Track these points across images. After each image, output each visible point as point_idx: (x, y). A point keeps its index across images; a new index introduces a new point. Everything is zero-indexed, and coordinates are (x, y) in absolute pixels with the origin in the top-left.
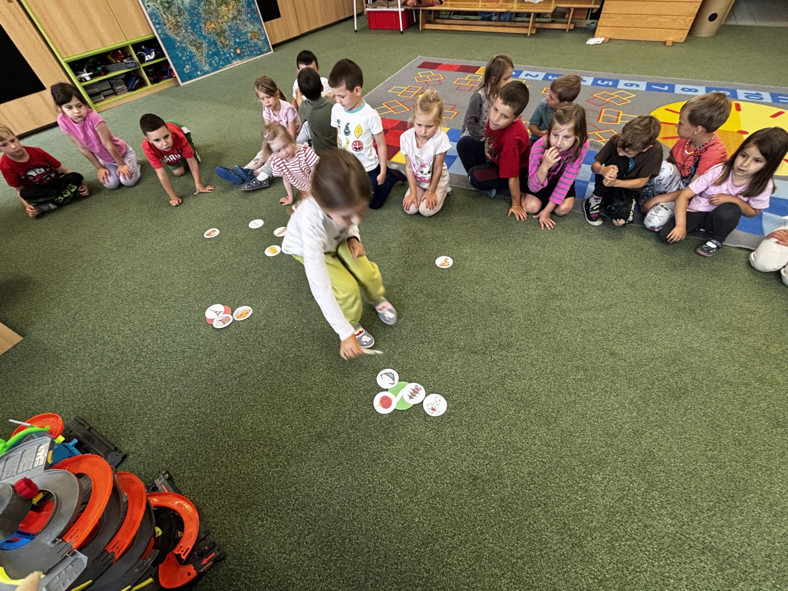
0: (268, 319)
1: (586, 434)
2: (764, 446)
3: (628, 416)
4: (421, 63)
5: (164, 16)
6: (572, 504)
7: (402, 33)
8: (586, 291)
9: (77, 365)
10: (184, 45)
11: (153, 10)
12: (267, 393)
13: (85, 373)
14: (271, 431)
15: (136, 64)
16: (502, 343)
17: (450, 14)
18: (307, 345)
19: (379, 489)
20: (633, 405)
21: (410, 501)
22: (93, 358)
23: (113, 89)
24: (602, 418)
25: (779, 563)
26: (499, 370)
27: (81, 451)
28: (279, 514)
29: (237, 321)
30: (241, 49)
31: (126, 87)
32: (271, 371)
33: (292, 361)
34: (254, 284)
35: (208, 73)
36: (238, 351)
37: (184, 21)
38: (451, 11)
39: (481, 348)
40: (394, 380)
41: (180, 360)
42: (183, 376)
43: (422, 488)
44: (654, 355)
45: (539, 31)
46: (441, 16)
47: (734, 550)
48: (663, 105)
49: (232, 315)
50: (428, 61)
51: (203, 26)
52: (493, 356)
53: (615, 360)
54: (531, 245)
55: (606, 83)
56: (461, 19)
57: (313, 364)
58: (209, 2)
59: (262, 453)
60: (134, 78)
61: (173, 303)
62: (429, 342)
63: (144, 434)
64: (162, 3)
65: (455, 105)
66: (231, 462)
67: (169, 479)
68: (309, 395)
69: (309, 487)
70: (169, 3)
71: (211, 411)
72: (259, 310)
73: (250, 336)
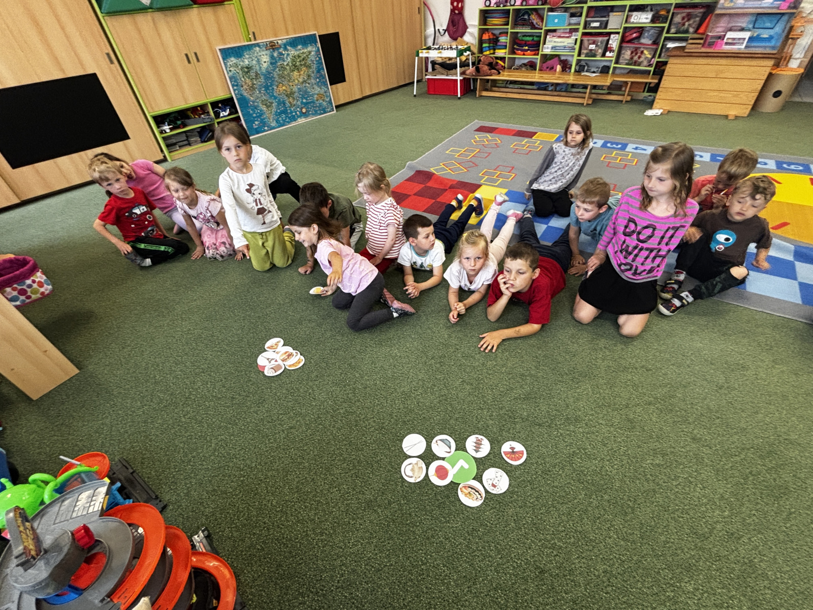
0: (320, 370)
1: (670, 532)
3: (719, 515)
4: (479, 126)
5: (243, 79)
7: (459, 98)
9: (127, 403)
10: (256, 104)
11: (234, 74)
12: (315, 449)
13: (134, 412)
14: (317, 492)
15: (212, 119)
16: (569, 416)
17: (507, 83)
18: (359, 401)
19: (433, 572)
20: (724, 502)
21: (468, 591)
22: (143, 397)
23: (188, 141)
24: (687, 513)
26: (567, 446)
27: (122, 496)
28: (322, 590)
29: (289, 370)
30: (306, 109)
31: (199, 139)
32: (320, 426)
33: (342, 417)
34: (307, 333)
35: (274, 128)
36: (288, 402)
37: (260, 83)
38: (508, 81)
39: (546, 420)
40: (450, 448)
41: (228, 407)
42: (230, 424)
43: (481, 577)
44: (743, 444)
45: (595, 101)
46: (498, 85)
50: (483, 125)
51: (275, 88)
52: (560, 431)
53: (697, 445)
56: (517, 88)
57: (364, 422)
58: (283, 68)
59: (307, 517)
60: (208, 131)
61: (225, 347)
62: (489, 409)
63: (186, 484)
64: (242, 68)
65: (513, 168)
66: (273, 524)
67: (208, 537)
68: (359, 457)
69: (355, 562)
70: (249, 68)
71: (256, 465)
72: (311, 360)
73: (301, 387)
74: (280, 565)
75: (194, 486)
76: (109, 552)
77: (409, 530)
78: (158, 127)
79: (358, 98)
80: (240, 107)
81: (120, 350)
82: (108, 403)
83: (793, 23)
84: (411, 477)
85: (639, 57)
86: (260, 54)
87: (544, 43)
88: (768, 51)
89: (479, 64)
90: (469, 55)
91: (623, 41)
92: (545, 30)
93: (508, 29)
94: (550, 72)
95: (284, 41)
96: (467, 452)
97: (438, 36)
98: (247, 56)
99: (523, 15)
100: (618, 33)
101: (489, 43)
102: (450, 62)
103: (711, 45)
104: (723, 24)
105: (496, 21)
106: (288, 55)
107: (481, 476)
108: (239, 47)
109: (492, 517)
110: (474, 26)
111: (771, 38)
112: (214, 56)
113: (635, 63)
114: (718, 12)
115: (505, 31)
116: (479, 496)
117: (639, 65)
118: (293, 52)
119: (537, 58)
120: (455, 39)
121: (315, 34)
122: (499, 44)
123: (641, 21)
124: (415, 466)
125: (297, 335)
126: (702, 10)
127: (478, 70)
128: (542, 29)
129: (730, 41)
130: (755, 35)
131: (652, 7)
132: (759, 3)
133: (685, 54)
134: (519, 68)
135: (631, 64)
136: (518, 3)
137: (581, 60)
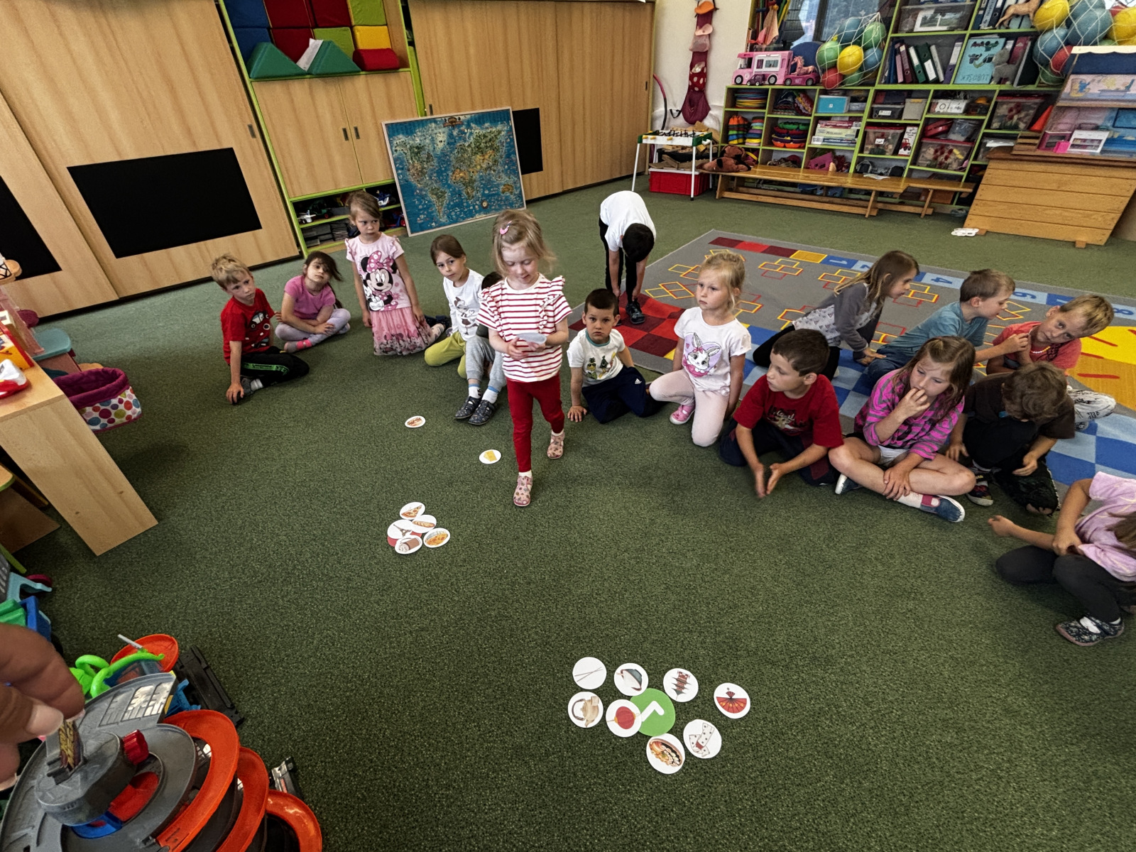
0: (470, 552)
4: (716, 237)
5: (411, 161)
7: (692, 199)
9: (211, 572)
10: (425, 193)
11: (401, 154)
12: (451, 664)
13: (217, 585)
14: (448, 726)
16: (817, 655)
17: (759, 183)
18: (518, 601)
20: (1051, 815)
22: (233, 566)
23: (332, 234)
24: (992, 825)
26: (811, 699)
27: (188, 699)
29: (428, 548)
30: (488, 202)
32: (462, 632)
33: (493, 621)
35: (444, 225)
36: (421, 592)
37: (431, 167)
38: (760, 180)
39: (783, 656)
40: (640, 683)
41: (341, 591)
42: (342, 615)
45: (881, 213)
46: (746, 184)
49: (422, 538)
50: (721, 236)
51: (451, 174)
52: (802, 675)
53: (1012, 721)
56: (773, 190)
57: (522, 632)
58: (463, 149)
59: (430, 759)
61: (348, 508)
62: (700, 633)
63: (273, 692)
64: (411, 148)
65: (760, 296)
66: (383, 764)
67: (293, 772)
68: (511, 681)
69: (491, 834)
70: (420, 148)
71: (369, 676)
72: (459, 537)
73: (441, 573)
74: (385, 826)
75: (283, 697)
76: (164, 775)
77: (572, 796)
78: (298, 216)
79: (557, 192)
80: (403, 196)
81: (212, 501)
82: (187, 569)
84: (582, 719)
85: (946, 158)
86: (435, 131)
87: (814, 134)
89: (722, 155)
90: (709, 144)
91: (923, 135)
92: (815, 117)
93: (764, 113)
94: (821, 171)
95: (468, 117)
96: (664, 691)
97: (670, 119)
98: (419, 134)
99: (786, 96)
100: (917, 125)
101: (738, 131)
102: (684, 151)
103: (1050, 146)
104: (1068, 120)
105: (748, 103)
106: (471, 134)
107: (682, 730)
108: (410, 123)
109: (693, 793)
110: (719, 107)
112: (378, 131)
113: (941, 166)
114: (1060, 103)
115: (761, 115)
116: (677, 759)
117: (946, 168)
118: (477, 131)
119: (803, 153)
120: (692, 123)
121: (509, 110)
122: (751, 131)
123: (949, 111)
124: (589, 704)
125: (444, 500)
126: (1038, 101)
127: (720, 164)
128: (810, 115)
129: (1079, 142)
130: (1116, 136)
131: (966, 94)
132: (1122, 94)
133: (1012, 157)
134: (777, 164)
135: (934, 167)
136: (780, 81)
137: (863, 158)
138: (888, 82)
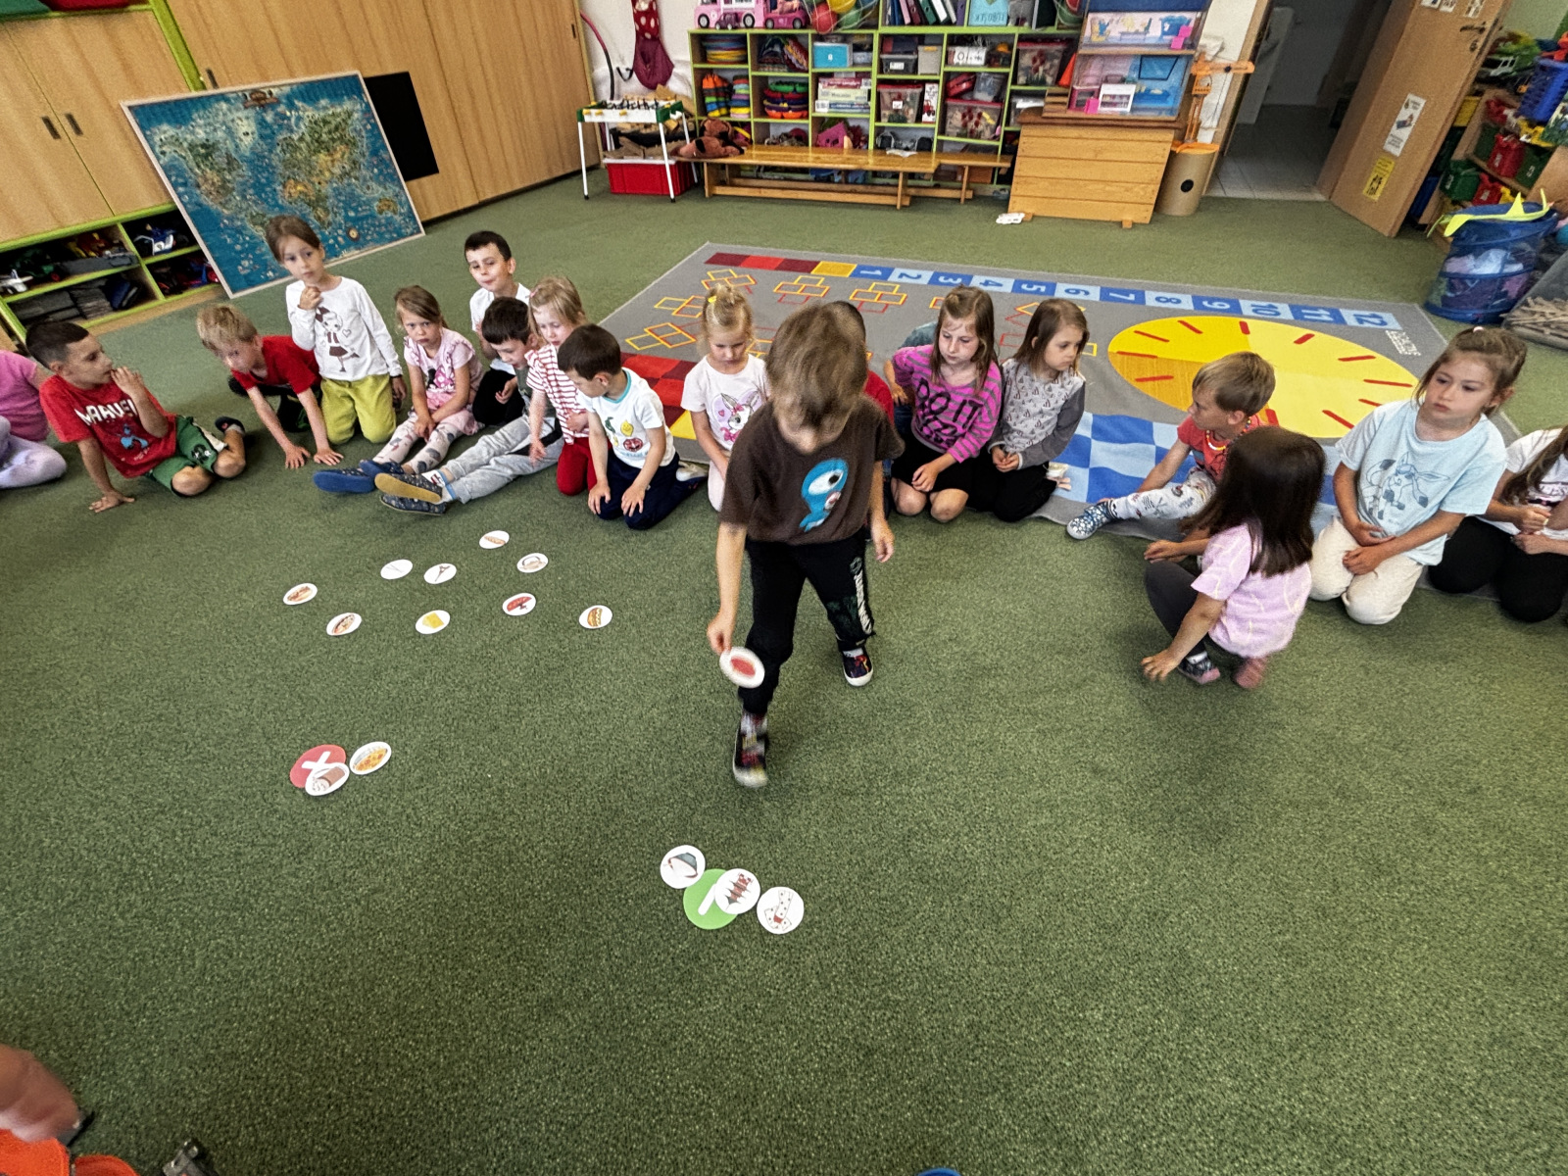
0: (426, 766)
1: (1066, 933)
2: (1364, 913)
3: (1136, 888)
4: (713, 253)
5: (197, 170)
6: (1055, 1076)
7: (673, 201)
8: (1038, 657)
10: (239, 223)
11: (173, 159)
12: (429, 925)
15: (132, 259)
16: (899, 770)
17: (759, 170)
18: (512, 813)
19: (677, 1103)
20: (1142, 864)
23: (79, 309)
24: (1090, 896)
25: (1419, 1135)
26: (898, 823)
29: (359, 776)
30: (358, 230)
31: (107, 304)
32: (436, 877)
33: (480, 850)
34: (394, 694)
36: (362, 840)
37: (240, 179)
38: (760, 166)
39: (861, 783)
40: (695, 867)
42: (235, 909)
44: (1167, 766)
45: (916, 201)
46: (742, 173)
47: (1344, 1121)
48: (1131, 325)
49: (347, 763)
50: (719, 251)
51: (279, 188)
52: (885, 798)
53: (1101, 781)
54: (935, 578)
55: (1035, 288)
56: (779, 180)
57: (526, 853)
58: (292, 147)
59: (421, 1060)
60: (127, 285)
63: (138, 1059)
64: (192, 147)
66: (349, 1093)
67: (199, 1159)
68: (519, 920)
70: (209, 148)
72: (406, 749)
73: (389, 806)
75: (159, 1060)
77: (628, 1036)
79: (469, 203)
80: (200, 232)
83: (1193, 70)
85: (977, 124)
86: (230, 117)
87: (816, 97)
88: (1165, 116)
89: (702, 134)
90: (681, 118)
91: (946, 95)
92: (813, 74)
93: (747, 70)
94: (833, 149)
95: (287, 89)
97: (619, 82)
98: (201, 122)
99: (772, 45)
100: (937, 82)
101: (717, 96)
102: (648, 131)
103: (1081, 106)
104: (1094, 71)
105: (723, 55)
106: (299, 118)
108: (177, 102)
110: (684, 63)
111: (1165, 95)
112: (117, 121)
113: (972, 134)
114: (1081, 51)
115: (744, 73)
117: (978, 137)
118: (309, 113)
119: (807, 125)
120: (652, 87)
121: (355, 77)
122: (734, 97)
123: (969, 62)
126: (1060, 47)
127: (700, 146)
128: (807, 72)
129: (1108, 99)
130: (1143, 90)
131: (985, 40)
132: (1141, 37)
133: (1045, 121)
134: (778, 142)
135: (965, 136)
136: (759, 23)
137: (883, 128)
138: (893, 23)
